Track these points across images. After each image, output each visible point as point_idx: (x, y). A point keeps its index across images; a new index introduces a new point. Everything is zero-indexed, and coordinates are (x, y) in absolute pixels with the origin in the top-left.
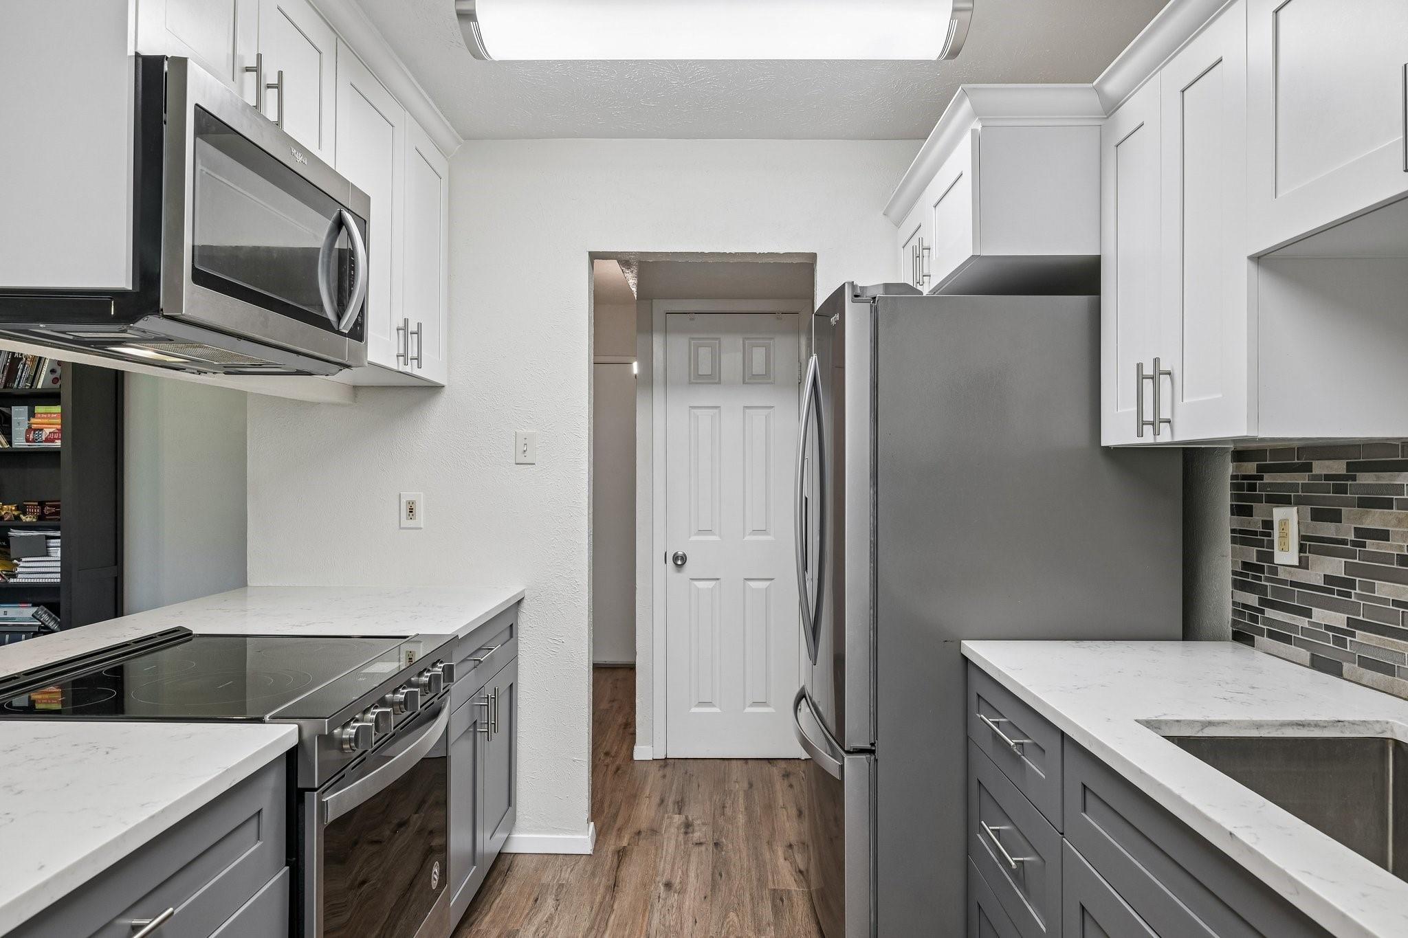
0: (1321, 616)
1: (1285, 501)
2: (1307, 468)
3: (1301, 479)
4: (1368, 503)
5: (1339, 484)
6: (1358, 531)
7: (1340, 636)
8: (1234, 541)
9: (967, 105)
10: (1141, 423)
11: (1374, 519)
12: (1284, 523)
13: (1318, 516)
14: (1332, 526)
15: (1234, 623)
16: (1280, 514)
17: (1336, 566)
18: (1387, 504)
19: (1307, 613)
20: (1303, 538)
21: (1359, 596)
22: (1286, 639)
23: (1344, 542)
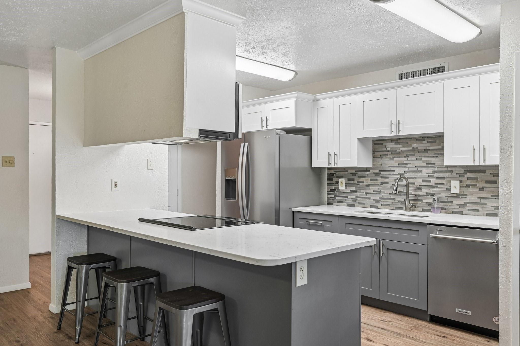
0: (350, 197)
1: (342, 177)
2: (347, 171)
3: (345, 173)
4: (359, 177)
5: (354, 174)
6: (358, 182)
7: (354, 200)
8: (328, 185)
9: (296, 95)
10: (329, 163)
11: (361, 180)
12: (342, 182)
13: (349, 180)
14: (352, 181)
15: (328, 201)
16: (340, 180)
17: (353, 188)
18: (364, 177)
19: (347, 197)
20: (345, 184)
21: (358, 193)
22: (342, 202)
23: (355, 184)
